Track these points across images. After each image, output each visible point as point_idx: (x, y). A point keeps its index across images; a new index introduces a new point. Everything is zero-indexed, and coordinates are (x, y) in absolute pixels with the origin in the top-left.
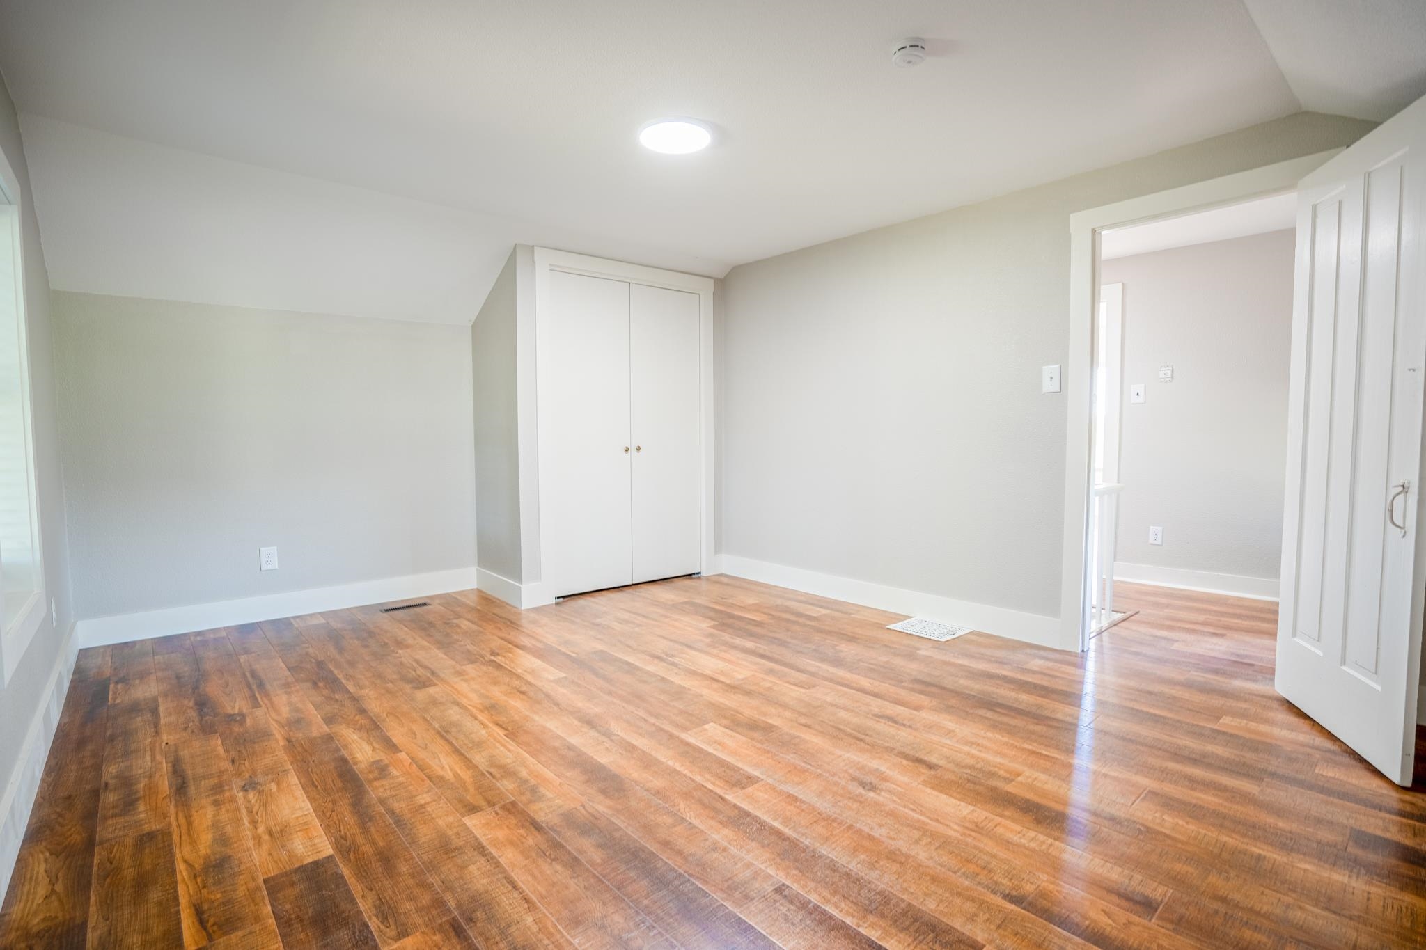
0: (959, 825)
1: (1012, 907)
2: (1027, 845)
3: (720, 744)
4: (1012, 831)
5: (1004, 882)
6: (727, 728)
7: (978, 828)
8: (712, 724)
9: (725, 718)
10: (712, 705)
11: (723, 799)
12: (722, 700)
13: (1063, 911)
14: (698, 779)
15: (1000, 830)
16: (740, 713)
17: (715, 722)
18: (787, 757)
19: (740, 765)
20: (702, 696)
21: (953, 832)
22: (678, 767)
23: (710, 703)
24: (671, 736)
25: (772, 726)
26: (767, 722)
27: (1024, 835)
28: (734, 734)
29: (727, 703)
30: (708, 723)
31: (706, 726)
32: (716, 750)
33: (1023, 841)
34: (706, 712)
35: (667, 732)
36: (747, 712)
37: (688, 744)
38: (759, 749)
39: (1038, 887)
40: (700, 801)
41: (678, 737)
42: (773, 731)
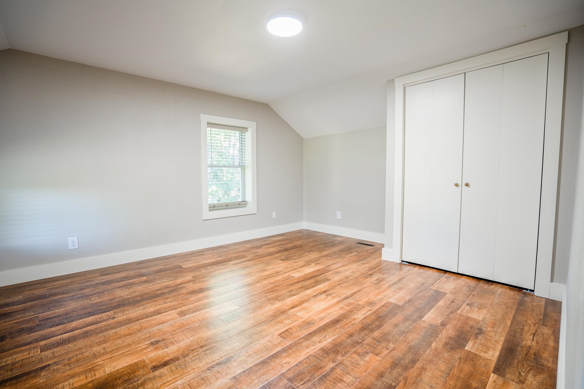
0: (100, 364)
1: (43, 365)
2: (63, 383)
4: (77, 382)
5: (55, 367)
7: (92, 370)
13: (21, 379)
15: (82, 377)
21: (99, 361)
27: (69, 385)
33: (66, 383)
39: (40, 377)
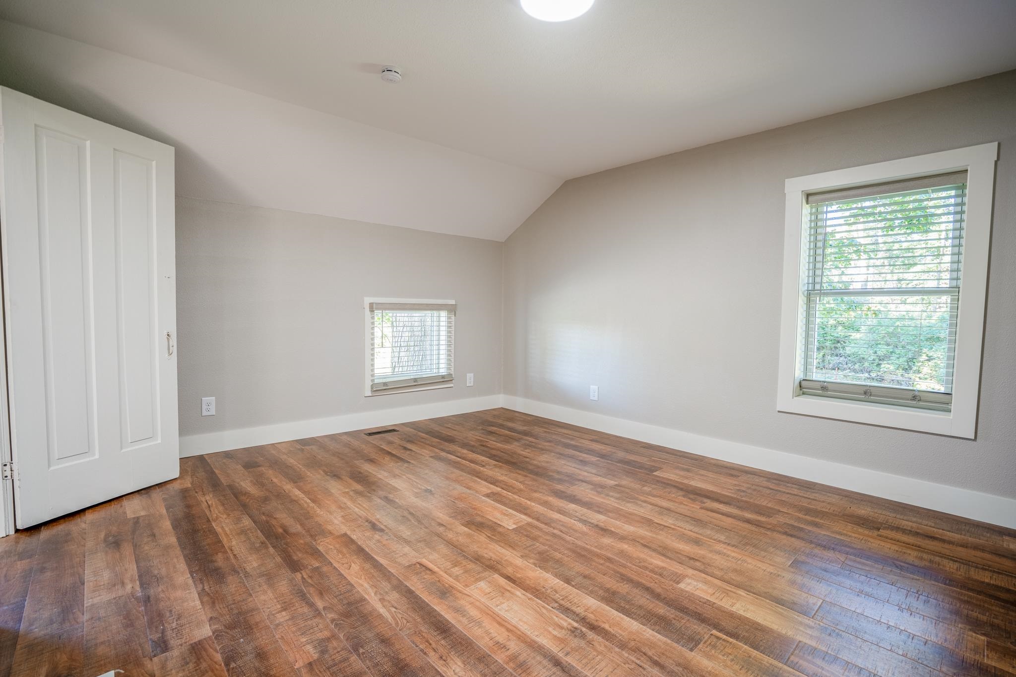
3: (505, 514)
6: (499, 524)
8: (511, 528)
9: (499, 533)
10: (512, 546)
11: (503, 489)
12: (503, 551)
14: (516, 497)
16: (489, 537)
17: (508, 529)
18: (463, 505)
19: (493, 502)
20: (522, 557)
22: (529, 502)
23: (514, 549)
24: (538, 520)
25: (465, 526)
26: (469, 528)
28: (494, 520)
29: (499, 548)
30: (513, 529)
31: (515, 526)
32: (506, 510)
34: (515, 538)
35: (542, 523)
36: (482, 538)
37: (526, 514)
38: (479, 510)
40: (514, 488)
41: (533, 519)
42: (467, 521)
